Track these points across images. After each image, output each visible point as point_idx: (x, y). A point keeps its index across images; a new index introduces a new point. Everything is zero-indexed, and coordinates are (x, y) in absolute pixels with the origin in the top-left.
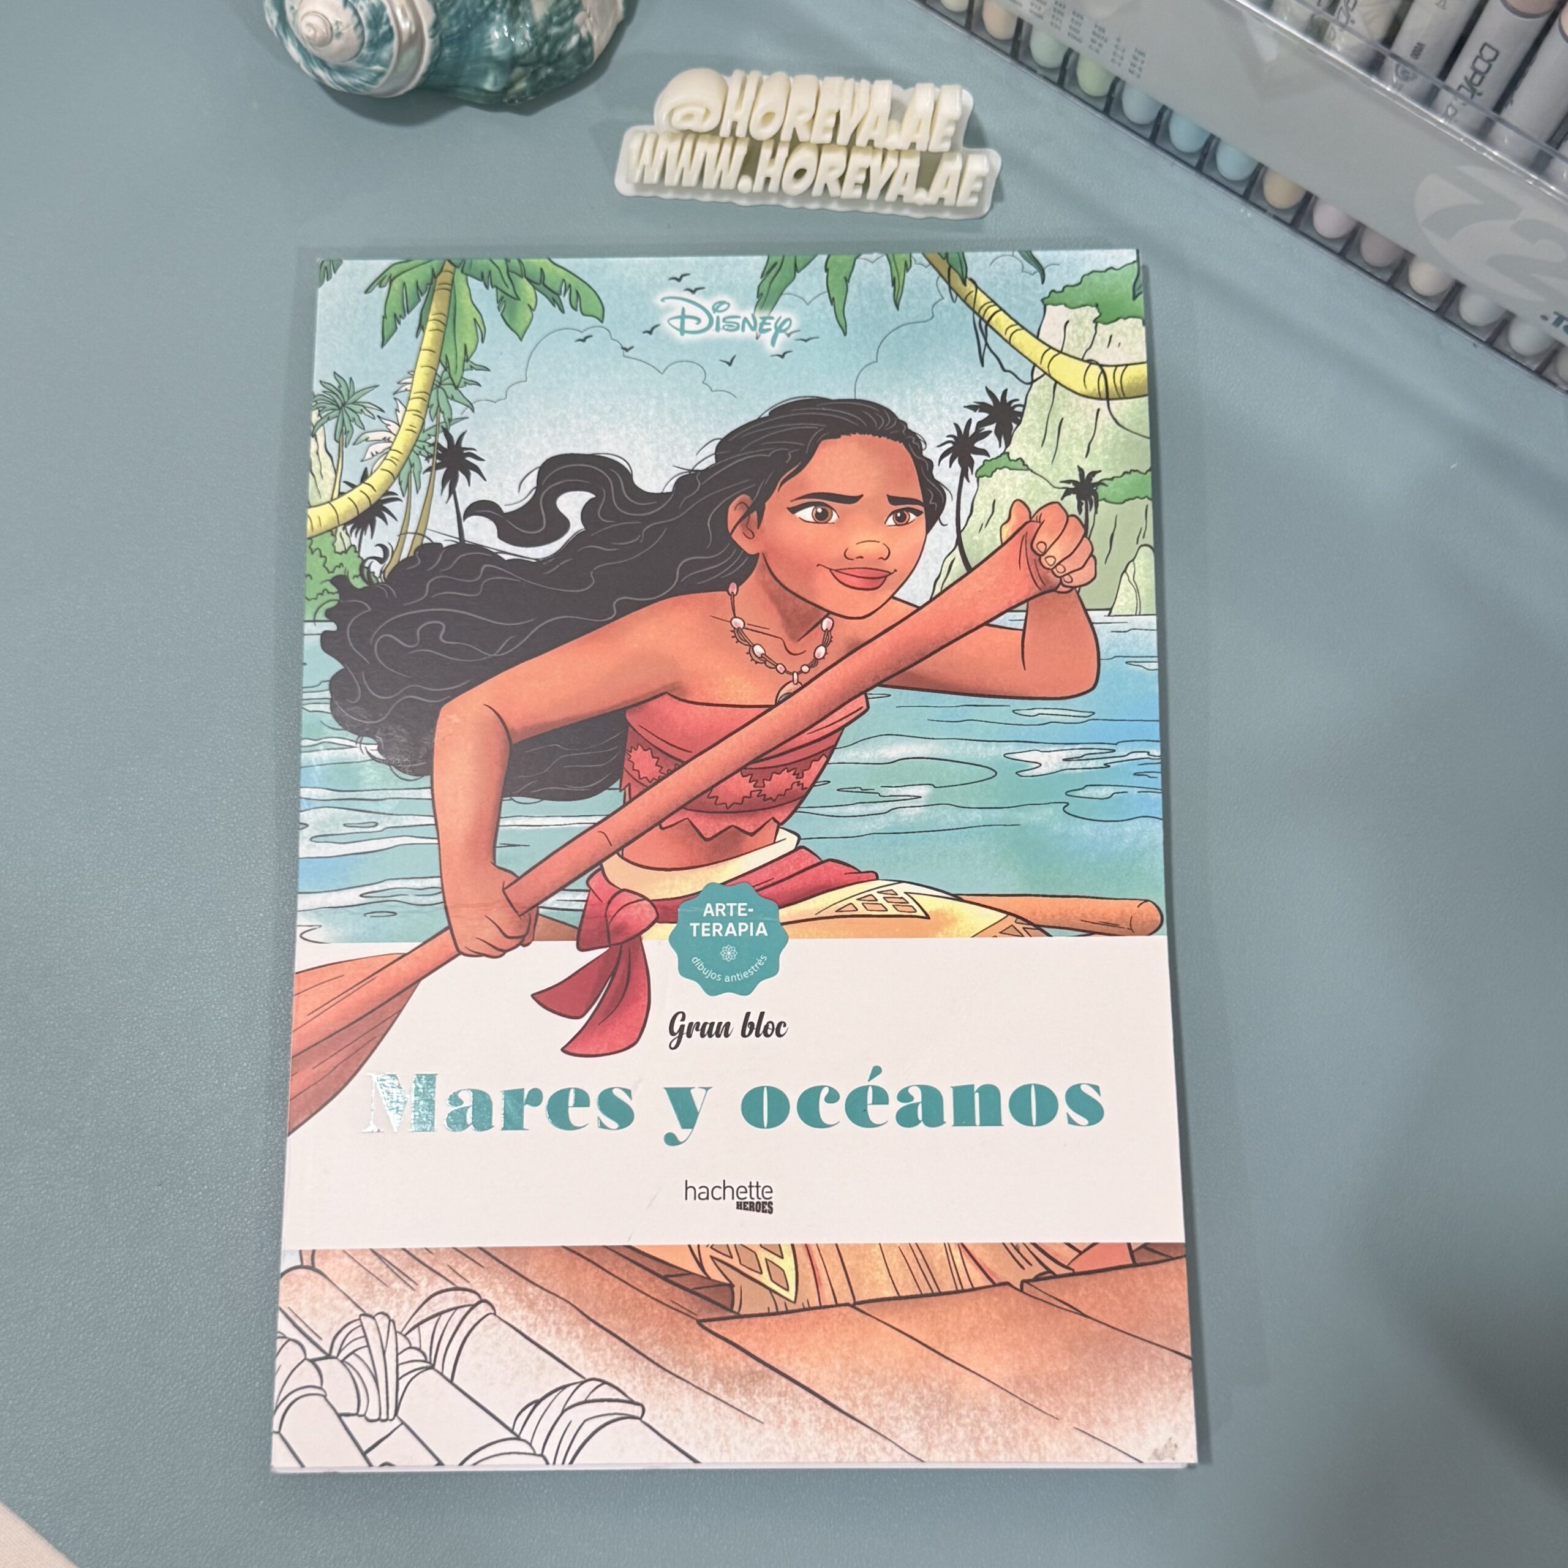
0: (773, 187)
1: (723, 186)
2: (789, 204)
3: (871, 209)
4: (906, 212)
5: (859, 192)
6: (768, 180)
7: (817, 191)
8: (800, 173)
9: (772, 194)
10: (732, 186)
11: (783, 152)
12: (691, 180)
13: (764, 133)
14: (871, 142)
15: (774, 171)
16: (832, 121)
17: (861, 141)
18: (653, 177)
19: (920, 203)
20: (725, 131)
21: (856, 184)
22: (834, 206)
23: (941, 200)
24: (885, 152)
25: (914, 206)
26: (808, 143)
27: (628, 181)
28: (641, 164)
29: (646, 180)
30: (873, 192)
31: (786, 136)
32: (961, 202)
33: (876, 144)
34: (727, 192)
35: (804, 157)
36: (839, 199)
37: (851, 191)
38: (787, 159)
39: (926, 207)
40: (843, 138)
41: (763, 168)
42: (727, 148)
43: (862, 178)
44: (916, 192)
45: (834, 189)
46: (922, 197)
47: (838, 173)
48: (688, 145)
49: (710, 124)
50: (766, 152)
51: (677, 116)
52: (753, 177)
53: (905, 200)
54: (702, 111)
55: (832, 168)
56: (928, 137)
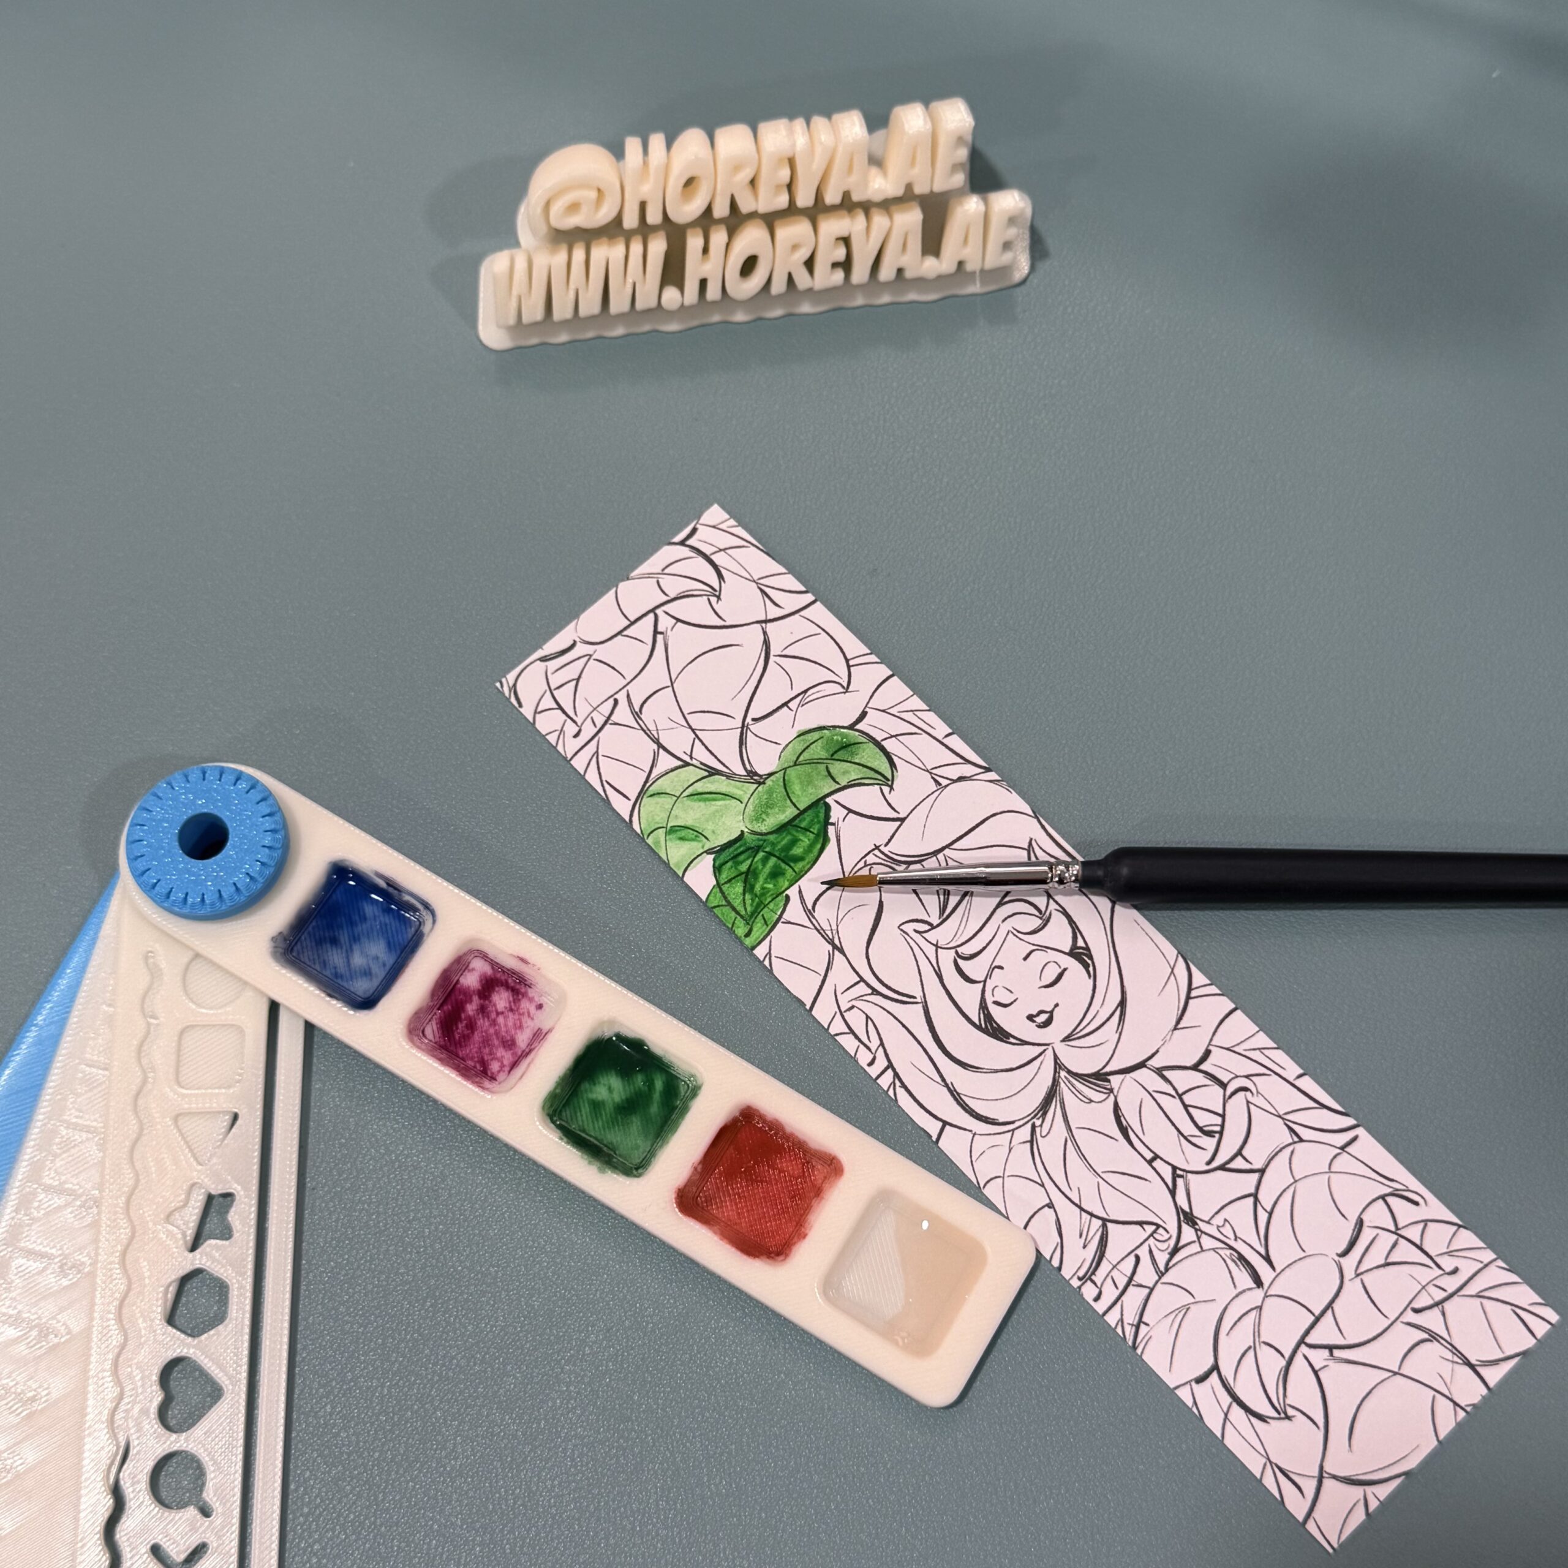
0: (713, 292)
1: (640, 305)
2: (740, 317)
3: (860, 301)
4: (912, 296)
5: (839, 276)
6: (703, 283)
7: (779, 286)
8: (749, 265)
9: (714, 303)
10: (653, 303)
11: (719, 237)
12: (590, 305)
13: (687, 211)
14: (846, 195)
15: (710, 269)
16: (785, 174)
17: (832, 197)
18: (534, 312)
19: (932, 275)
20: (630, 221)
21: (835, 265)
22: (806, 308)
23: (961, 264)
24: (867, 207)
25: (920, 282)
26: (753, 215)
27: (499, 326)
28: (515, 292)
29: (526, 319)
30: (860, 273)
31: (721, 210)
32: (991, 263)
33: (856, 197)
34: (648, 311)
35: (751, 238)
36: (810, 290)
37: (826, 277)
38: (728, 245)
39: (941, 279)
40: (805, 199)
41: (694, 268)
42: (636, 248)
43: (840, 254)
44: (922, 262)
45: (803, 280)
46: (931, 266)
47: (804, 254)
48: (579, 254)
49: (604, 215)
50: (694, 242)
51: (556, 208)
52: (681, 287)
53: (908, 274)
54: (593, 194)
55: (795, 247)
56: (930, 169)
